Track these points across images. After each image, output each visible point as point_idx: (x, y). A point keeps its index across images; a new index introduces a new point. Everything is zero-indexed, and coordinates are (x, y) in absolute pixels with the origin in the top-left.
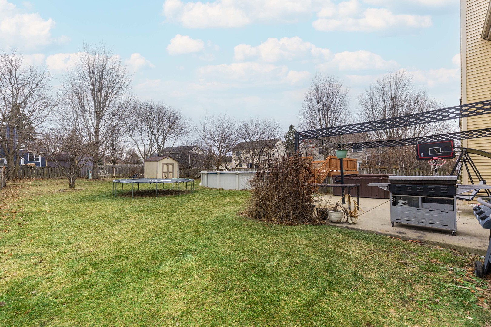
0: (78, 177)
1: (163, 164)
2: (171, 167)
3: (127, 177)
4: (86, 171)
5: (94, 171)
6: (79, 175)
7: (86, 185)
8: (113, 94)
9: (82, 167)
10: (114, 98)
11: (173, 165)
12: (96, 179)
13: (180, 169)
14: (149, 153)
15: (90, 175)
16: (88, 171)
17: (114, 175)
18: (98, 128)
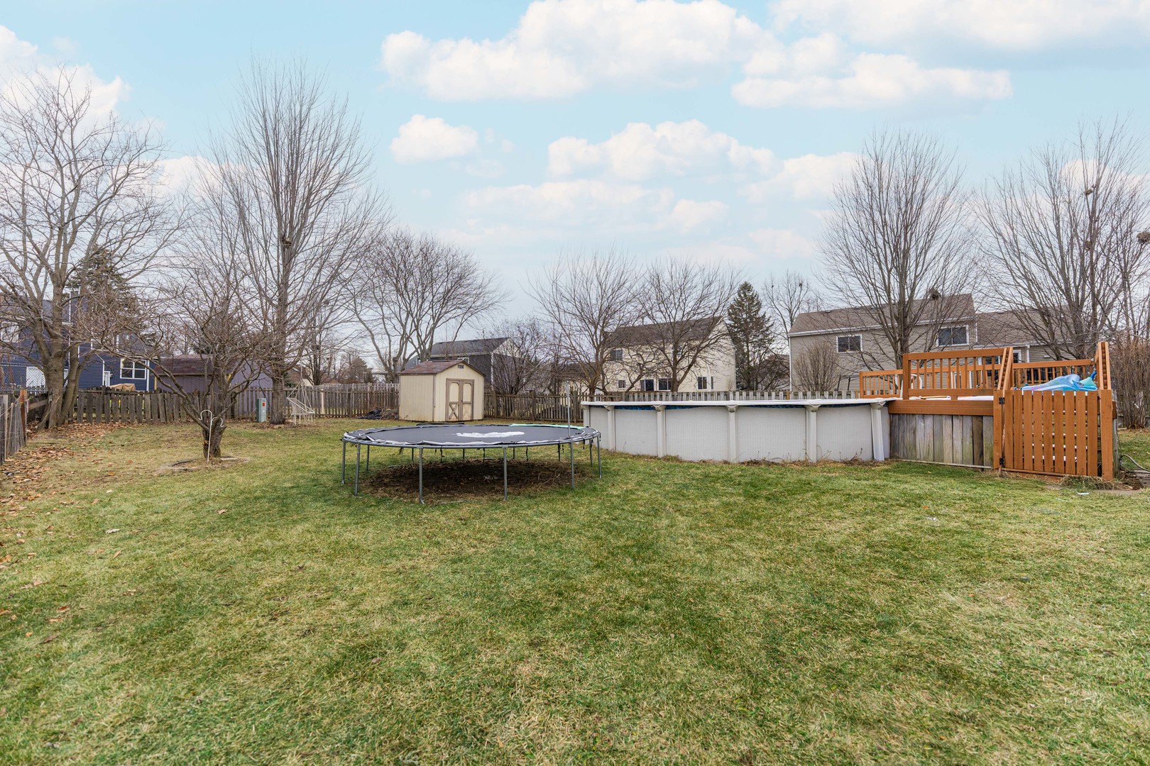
0: (233, 416)
1: (449, 381)
2: (467, 388)
3: (353, 416)
4: (252, 402)
5: (275, 401)
6: (236, 413)
7: (254, 442)
8: (325, 193)
9: (243, 391)
10: (327, 204)
11: (472, 383)
12: (279, 423)
13: (487, 395)
14: (402, 356)
15: (263, 411)
16: (257, 401)
17: (323, 412)
18: (286, 285)
